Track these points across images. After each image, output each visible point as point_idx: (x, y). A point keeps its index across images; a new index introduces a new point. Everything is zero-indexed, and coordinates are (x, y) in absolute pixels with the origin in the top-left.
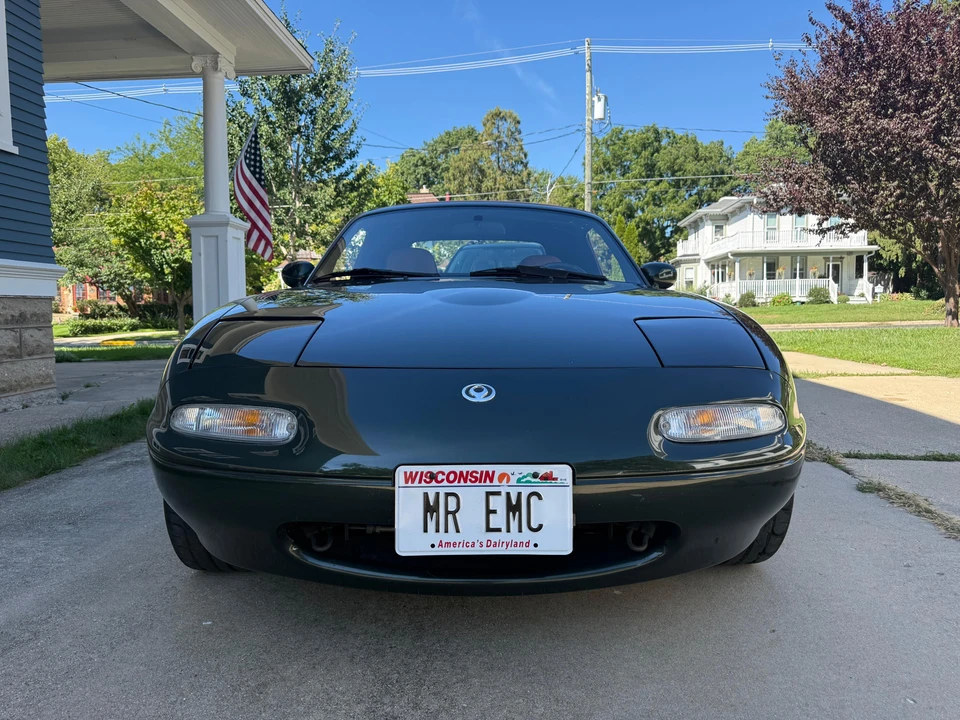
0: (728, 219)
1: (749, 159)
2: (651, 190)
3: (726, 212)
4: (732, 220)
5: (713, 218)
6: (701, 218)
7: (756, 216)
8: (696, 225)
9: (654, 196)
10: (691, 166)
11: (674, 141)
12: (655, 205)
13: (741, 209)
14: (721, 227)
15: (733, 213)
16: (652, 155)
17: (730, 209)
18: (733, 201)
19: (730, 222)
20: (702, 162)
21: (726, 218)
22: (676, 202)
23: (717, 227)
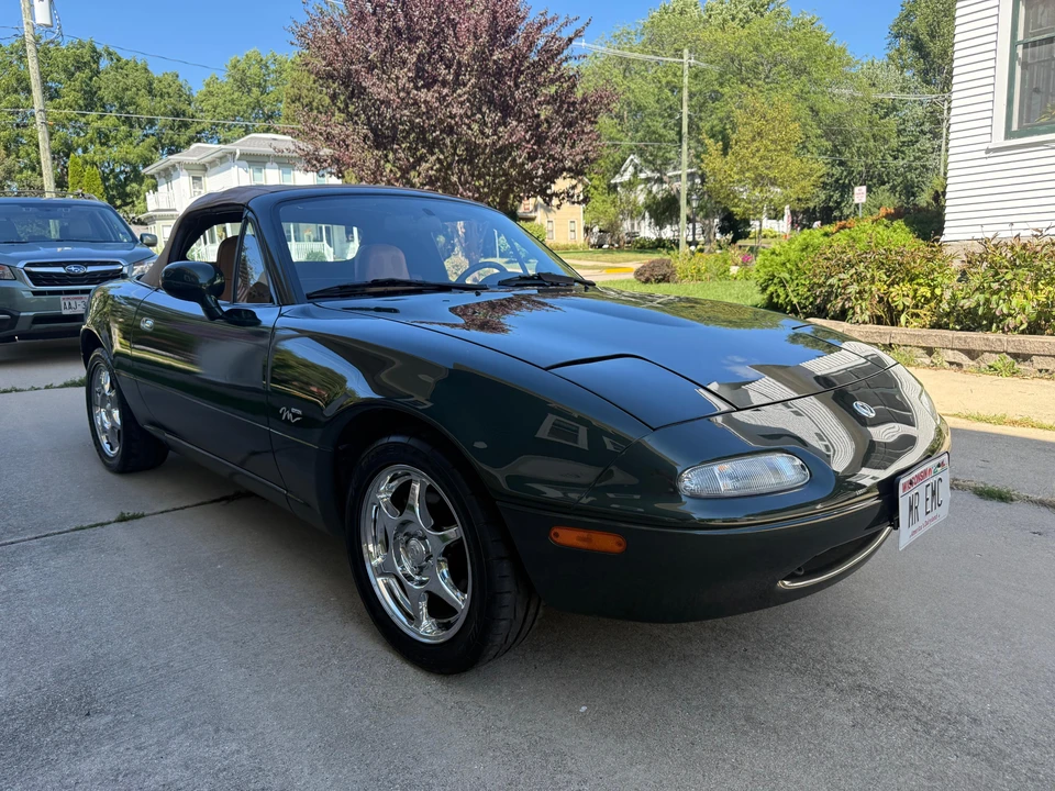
0: (206, 170)
1: (213, 101)
2: (95, 125)
3: (203, 161)
4: (211, 171)
5: (189, 167)
6: (174, 166)
7: (240, 169)
8: (168, 174)
9: (99, 131)
10: (144, 101)
11: (119, 65)
12: (102, 144)
13: (223, 159)
14: (199, 179)
15: (213, 163)
16: (91, 79)
17: (209, 159)
18: (213, 148)
19: (209, 172)
20: (158, 99)
21: (204, 168)
22: (131, 143)
23: (194, 178)
